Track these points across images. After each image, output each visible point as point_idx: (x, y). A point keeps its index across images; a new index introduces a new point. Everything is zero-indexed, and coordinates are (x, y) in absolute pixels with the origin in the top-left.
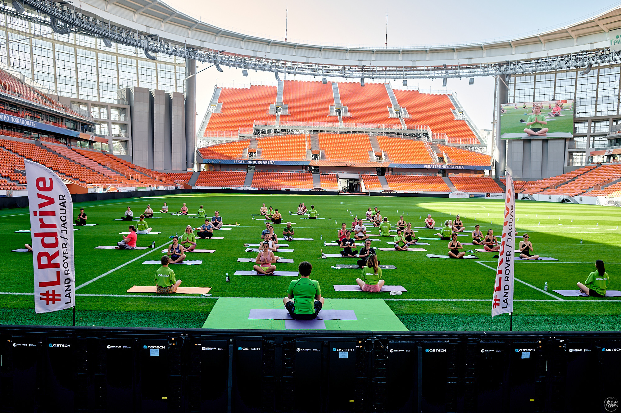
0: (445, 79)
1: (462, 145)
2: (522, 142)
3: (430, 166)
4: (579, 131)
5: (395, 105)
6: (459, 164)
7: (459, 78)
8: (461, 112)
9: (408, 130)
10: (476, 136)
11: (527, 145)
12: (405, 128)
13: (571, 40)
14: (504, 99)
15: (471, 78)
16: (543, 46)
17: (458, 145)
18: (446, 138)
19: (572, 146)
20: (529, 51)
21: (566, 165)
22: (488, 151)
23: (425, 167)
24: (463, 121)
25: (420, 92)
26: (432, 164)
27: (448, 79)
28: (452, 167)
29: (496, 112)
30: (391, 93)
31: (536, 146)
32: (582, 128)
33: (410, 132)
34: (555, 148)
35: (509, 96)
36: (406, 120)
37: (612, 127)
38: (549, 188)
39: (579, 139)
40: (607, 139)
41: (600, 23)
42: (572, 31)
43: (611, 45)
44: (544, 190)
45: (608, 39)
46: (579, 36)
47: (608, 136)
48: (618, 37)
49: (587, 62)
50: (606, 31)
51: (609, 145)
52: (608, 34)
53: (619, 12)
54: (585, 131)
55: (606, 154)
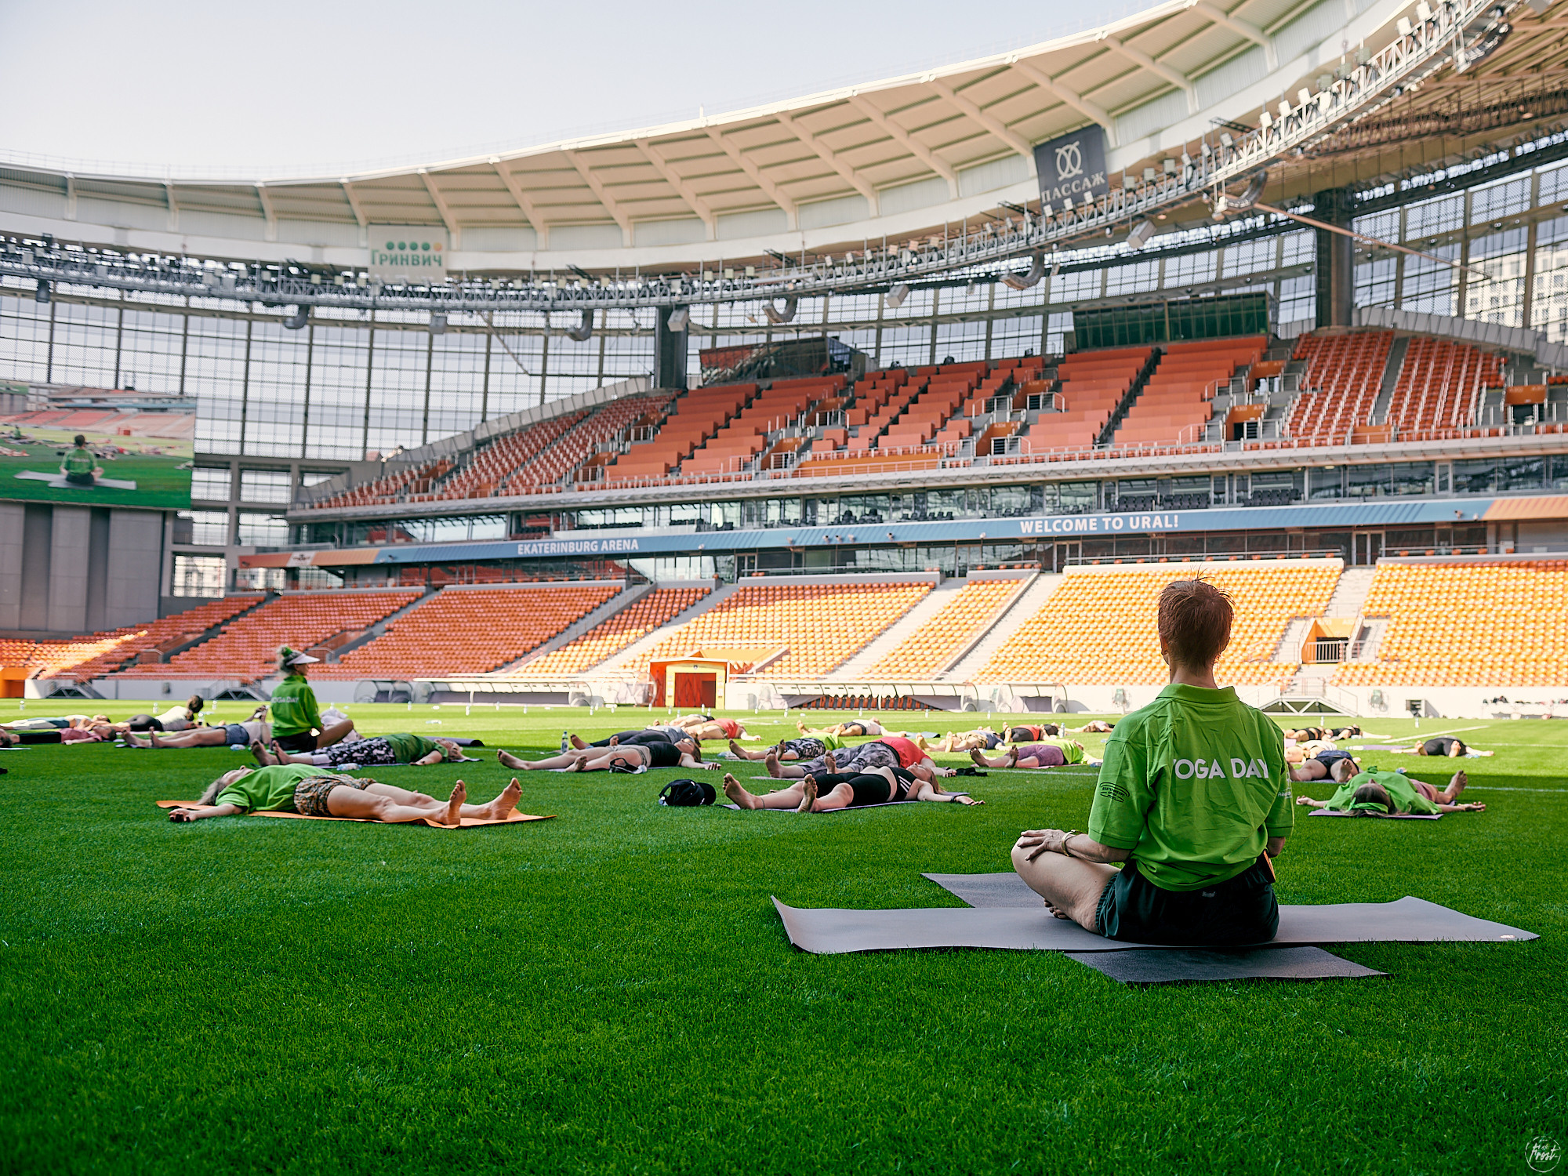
2: (23, 510)
4: (198, 493)
13: (259, 222)
16: (173, 219)
19: (183, 535)
20: (123, 221)
21: (164, 592)
31: (71, 529)
32: (209, 485)
37: (298, 489)
38: (137, 661)
39: (197, 516)
40: (284, 523)
41: (355, 197)
42: (271, 197)
43: (373, 263)
44: (126, 668)
45: (363, 243)
46: (284, 215)
47: (290, 514)
48: (390, 247)
49: (302, 297)
50: (362, 221)
51: (293, 539)
52: (363, 231)
53: (417, 183)
54: (221, 494)
55: (291, 564)
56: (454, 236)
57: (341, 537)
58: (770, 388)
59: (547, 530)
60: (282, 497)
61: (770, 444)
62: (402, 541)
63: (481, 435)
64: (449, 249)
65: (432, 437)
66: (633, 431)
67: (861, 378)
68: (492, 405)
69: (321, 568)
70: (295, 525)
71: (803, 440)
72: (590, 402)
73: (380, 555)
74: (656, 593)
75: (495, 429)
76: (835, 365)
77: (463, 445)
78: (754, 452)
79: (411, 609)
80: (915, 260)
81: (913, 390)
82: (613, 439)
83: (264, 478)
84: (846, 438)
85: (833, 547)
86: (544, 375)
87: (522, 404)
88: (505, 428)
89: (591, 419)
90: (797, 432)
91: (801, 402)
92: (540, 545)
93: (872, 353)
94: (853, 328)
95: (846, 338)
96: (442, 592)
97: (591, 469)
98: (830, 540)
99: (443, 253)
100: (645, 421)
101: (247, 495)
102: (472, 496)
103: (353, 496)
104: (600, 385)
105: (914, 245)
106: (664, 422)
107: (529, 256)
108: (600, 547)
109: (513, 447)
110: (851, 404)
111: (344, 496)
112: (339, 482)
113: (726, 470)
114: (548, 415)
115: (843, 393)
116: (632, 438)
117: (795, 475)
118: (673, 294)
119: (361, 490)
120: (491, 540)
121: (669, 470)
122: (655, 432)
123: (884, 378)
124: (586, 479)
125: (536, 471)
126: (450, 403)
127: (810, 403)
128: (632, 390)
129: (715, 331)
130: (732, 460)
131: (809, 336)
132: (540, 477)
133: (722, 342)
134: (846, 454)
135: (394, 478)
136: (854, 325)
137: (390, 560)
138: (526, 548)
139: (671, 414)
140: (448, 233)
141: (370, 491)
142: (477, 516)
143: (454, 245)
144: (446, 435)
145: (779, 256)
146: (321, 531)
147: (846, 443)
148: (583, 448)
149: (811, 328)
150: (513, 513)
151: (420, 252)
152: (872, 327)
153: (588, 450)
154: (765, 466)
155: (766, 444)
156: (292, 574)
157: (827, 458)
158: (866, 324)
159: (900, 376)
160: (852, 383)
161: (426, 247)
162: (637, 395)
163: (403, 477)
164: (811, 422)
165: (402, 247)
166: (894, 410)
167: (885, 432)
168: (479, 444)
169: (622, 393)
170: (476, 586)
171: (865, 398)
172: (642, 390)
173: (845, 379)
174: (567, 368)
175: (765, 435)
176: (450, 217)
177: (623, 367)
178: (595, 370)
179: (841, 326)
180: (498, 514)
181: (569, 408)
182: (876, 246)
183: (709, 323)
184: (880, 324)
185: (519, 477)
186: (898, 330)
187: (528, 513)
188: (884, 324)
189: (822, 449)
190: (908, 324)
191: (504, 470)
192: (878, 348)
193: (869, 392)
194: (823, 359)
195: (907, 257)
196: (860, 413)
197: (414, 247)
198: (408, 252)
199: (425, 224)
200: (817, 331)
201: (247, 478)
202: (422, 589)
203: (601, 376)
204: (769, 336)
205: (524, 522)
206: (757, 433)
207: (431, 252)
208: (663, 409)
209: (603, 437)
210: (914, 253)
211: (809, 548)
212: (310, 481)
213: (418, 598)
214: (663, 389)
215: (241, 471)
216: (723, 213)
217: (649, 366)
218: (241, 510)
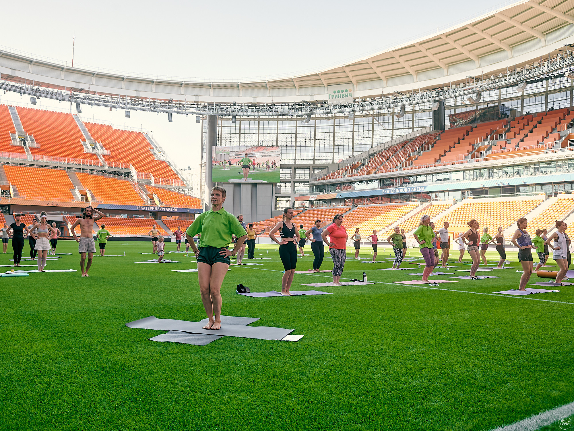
0: (170, 115)
1: (168, 186)
2: (233, 186)
3: (143, 208)
4: (282, 177)
5: (90, 139)
6: (173, 207)
7: (186, 115)
8: (160, 152)
9: (109, 167)
10: (180, 177)
11: (237, 188)
12: (105, 165)
13: (294, 90)
14: (213, 141)
15: (198, 116)
16: (269, 92)
17: (165, 187)
18: (152, 178)
19: (278, 191)
20: (255, 95)
21: (273, 209)
22: (195, 193)
23: (137, 208)
24: (164, 162)
25: (114, 127)
26: (144, 205)
27: (173, 115)
28: (165, 209)
29: (204, 154)
30: (81, 125)
31: (246, 190)
32: (286, 175)
33: (110, 170)
34: (264, 192)
35: (218, 139)
36: (105, 156)
37: (312, 175)
38: (265, 231)
39: (282, 185)
40: (308, 186)
41: (322, 78)
42: (297, 81)
43: (330, 99)
44: (261, 233)
45: (326, 92)
46: (301, 87)
47: (310, 183)
48: (335, 92)
49: (308, 112)
50: (326, 85)
51: (311, 191)
52: (326, 88)
53: (341, 70)
54: (289, 177)
55: (310, 199)
56: (355, 86)
57: (325, 190)
58: (476, 127)
59: (393, 185)
60: (307, 177)
61: (475, 149)
62: (345, 190)
63: (371, 152)
64: (354, 91)
65: (355, 154)
66: (423, 147)
67: (513, 120)
68: (375, 141)
69: (320, 200)
70: (312, 186)
71: (488, 146)
72: (409, 138)
73: (337, 195)
74: (431, 206)
75: (376, 149)
76: (503, 116)
77: (365, 156)
78: (469, 152)
79: (347, 213)
80: (528, 73)
81: (535, 122)
82: (416, 150)
83: (302, 171)
84: (506, 143)
85: (500, 187)
86: (393, 129)
87: (385, 140)
88: (379, 149)
89: (409, 144)
90: (486, 143)
91: (488, 131)
92: (390, 190)
93: (519, 109)
94: (511, 100)
95: (508, 105)
96: (358, 207)
97: (408, 162)
98: (498, 185)
99: (352, 92)
100: (428, 143)
101: (298, 177)
102: (367, 174)
103: (329, 176)
104: (413, 131)
105: (527, 67)
106: (435, 143)
107: (381, 90)
108: (411, 190)
109: (382, 156)
110: (509, 131)
111: (327, 176)
112: (325, 171)
113: (457, 160)
114: (394, 143)
115: (505, 126)
116: (423, 150)
117: (484, 160)
118: (433, 97)
119: (332, 174)
120: (373, 189)
121: (436, 161)
122: (432, 147)
123: (523, 119)
124: (406, 166)
125: (389, 164)
126: (361, 142)
127: (492, 131)
128: (424, 132)
129: (456, 107)
130: (460, 156)
131: (493, 105)
132: (390, 166)
133: (458, 111)
134: (505, 150)
135: (342, 169)
136: (511, 99)
137: (340, 197)
138: (385, 191)
139: (438, 140)
140: (353, 85)
141: (334, 174)
142: (369, 180)
143: (356, 89)
144: (359, 153)
145: (473, 78)
146: (319, 188)
147: (506, 146)
148: (406, 155)
149: (494, 102)
150: (381, 179)
151: (344, 93)
152: (519, 99)
153: (408, 155)
154: (473, 157)
155: (474, 149)
156: (311, 202)
157: (498, 152)
158: (517, 98)
159: (530, 117)
160: (509, 122)
161: (346, 91)
162: (426, 134)
163: (345, 168)
164: (492, 139)
165: (339, 92)
166: (526, 131)
167: (522, 141)
168: (370, 155)
169: (420, 133)
170: (369, 205)
171: (515, 127)
172: (428, 131)
173: (506, 120)
174: (401, 126)
175: (473, 145)
176: (353, 80)
177: (421, 124)
178: (411, 126)
179: (506, 100)
180: (376, 180)
181: (401, 140)
182: (512, 69)
183: (453, 104)
184: (523, 98)
185: (383, 166)
186: (531, 99)
187: (386, 179)
188: (524, 97)
189: (496, 149)
190: (535, 96)
191: (378, 164)
192: (522, 107)
193: (516, 125)
194: (498, 113)
195: (525, 72)
196: (512, 134)
197: (342, 91)
198: (341, 93)
199: (346, 83)
200: (496, 103)
201: (297, 171)
202: (351, 206)
203: (413, 128)
204: (477, 107)
205: (385, 182)
206: (470, 144)
207: (348, 92)
208: (435, 138)
209: (413, 150)
210: (528, 70)
211: (490, 188)
212: (316, 171)
213: (349, 210)
214: (436, 131)
215: (295, 169)
216: (450, 65)
217: (430, 122)
218: (295, 182)
